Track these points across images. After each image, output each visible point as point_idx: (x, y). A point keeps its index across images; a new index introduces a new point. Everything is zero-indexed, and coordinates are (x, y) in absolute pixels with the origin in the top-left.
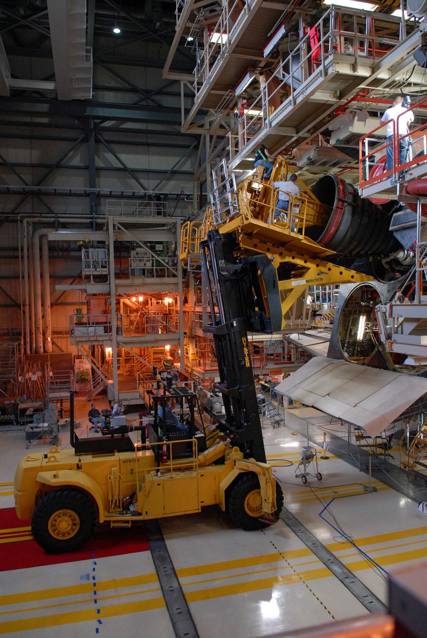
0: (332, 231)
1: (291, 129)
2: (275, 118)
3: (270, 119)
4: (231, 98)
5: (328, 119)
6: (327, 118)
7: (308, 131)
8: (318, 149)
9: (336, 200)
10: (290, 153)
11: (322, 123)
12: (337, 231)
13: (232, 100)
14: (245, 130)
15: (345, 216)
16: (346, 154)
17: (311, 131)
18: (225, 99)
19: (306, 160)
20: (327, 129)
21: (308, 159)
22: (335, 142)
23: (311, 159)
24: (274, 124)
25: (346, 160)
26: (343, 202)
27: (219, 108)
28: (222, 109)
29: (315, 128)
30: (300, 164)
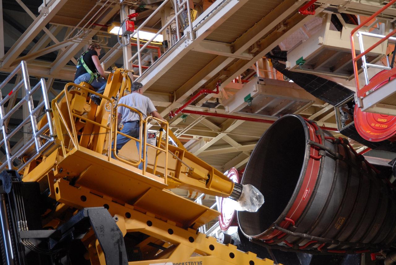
0: (305, 196)
1: (224, 45)
2: (204, 24)
3: (194, 26)
4: (110, 6)
5: (283, 28)
6: (282, 26)
7: (249, 51)
8: (263, 83)
9: (307, 146)
10: (215, 90)
11: (274, 35)
12: (313, 194)
13: (110, 9)
14: (138, 53)
15: (324, 172)
16: (308, 89)
17: (254, 51)
18: (99, 7)
19: (242, 101)
20: (278, 48)
21: (245, 99)
22: (295, 64)
23: (251, 99)
24: (200, 33)
25: (306, 103)
26: (319, 149)
27: (81, 26)
28: (86, 27)
29: (260, 46)
30: (230, 110)
